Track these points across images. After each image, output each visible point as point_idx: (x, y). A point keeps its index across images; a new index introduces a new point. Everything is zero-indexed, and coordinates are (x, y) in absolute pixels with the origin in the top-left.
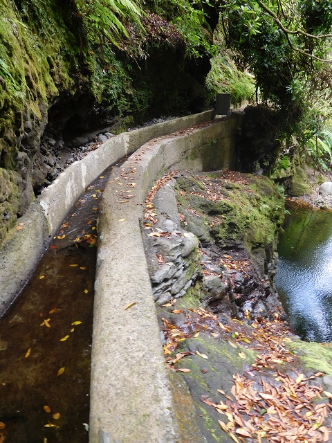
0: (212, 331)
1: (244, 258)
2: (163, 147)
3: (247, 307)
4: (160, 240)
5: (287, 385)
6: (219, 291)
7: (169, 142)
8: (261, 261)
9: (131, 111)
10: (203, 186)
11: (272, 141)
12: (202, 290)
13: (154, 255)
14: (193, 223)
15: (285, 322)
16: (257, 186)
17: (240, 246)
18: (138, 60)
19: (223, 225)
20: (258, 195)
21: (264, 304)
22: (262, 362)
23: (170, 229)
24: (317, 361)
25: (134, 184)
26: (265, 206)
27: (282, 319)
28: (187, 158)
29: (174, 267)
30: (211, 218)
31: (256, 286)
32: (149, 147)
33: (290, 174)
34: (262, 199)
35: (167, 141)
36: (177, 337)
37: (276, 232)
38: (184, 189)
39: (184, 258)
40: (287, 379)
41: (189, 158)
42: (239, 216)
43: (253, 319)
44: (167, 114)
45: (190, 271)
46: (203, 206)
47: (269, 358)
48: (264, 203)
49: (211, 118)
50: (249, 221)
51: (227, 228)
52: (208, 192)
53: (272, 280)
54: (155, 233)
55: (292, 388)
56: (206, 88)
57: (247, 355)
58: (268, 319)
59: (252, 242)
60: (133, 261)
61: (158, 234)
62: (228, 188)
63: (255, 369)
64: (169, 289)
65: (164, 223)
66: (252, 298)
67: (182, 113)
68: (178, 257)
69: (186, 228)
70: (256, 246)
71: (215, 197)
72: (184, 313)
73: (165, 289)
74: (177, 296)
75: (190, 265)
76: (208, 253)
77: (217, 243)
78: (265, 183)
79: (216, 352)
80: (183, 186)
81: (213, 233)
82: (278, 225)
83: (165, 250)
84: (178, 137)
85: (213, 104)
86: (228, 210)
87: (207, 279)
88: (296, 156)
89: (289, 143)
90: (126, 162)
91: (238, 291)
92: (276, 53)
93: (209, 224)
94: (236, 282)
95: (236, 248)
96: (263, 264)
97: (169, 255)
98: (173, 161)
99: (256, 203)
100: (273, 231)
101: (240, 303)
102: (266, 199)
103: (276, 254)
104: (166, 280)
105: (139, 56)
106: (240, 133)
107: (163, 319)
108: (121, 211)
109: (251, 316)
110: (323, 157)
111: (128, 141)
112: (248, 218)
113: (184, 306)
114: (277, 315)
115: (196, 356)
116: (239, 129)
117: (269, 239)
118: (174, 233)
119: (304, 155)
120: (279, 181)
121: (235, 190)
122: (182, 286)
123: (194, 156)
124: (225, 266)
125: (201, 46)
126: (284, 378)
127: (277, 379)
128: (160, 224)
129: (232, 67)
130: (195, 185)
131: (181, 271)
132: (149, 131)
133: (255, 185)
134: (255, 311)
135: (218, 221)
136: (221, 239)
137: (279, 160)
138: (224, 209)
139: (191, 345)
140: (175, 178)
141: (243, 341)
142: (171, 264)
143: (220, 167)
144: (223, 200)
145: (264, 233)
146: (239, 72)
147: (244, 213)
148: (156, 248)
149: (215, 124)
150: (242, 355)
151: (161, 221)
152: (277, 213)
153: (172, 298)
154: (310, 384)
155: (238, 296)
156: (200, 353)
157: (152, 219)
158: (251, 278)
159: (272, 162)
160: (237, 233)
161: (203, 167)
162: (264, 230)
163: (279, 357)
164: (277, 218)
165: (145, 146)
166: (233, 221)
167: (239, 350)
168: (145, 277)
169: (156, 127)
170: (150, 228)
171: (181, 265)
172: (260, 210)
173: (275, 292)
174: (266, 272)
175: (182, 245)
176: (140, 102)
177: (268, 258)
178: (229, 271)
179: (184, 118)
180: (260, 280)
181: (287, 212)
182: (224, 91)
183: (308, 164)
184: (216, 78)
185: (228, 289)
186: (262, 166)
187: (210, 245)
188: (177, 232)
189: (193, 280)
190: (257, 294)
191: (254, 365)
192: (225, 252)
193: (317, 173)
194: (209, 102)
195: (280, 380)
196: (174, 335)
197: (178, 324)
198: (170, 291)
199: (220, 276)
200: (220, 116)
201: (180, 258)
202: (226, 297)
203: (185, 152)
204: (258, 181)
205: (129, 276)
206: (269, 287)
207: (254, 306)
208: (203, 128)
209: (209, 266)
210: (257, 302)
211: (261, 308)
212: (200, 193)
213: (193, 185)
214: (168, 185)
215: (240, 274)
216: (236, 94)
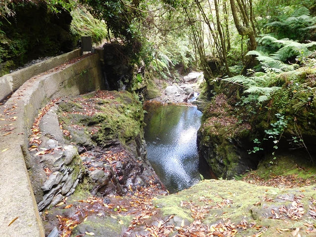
0: (97, 213)
1: (121, 150)
2: (42, 82)
3: (129, 183)
4: (44, 157)
5: (152, 232)
6: (103, 180)
7: (47, 78)
8: (134, 149)
9: (10, 56)
10: (80, 106)
11: (126, 65)
12: (90, 183)
13: (42, 169)
14: (76, 135)
15: (158, 184)
16: (121, 98)
17: (116, 143)
18: (6, 17)
19: (100, 131)
20: (122, 105)
21: (141, 178)
22: (136, 221)
23: (52, 146)
24: (170, 208)
25: (15, 118)
26: (128, 111)
27: (155, 183)
28: (65, 87)
29: (60, 175)
30: (90, 128)
31: (132, 167)
32: (30, 84)
33: (145, 85)
34: (126, 107)
35: (46, 77)
36: (71, 225)
37: (140, 127)
38: (66, 111)
39: (67, 165)
40: (152, 228)
41: (67, 87)
42: (111, 122)
43: (134, 190)
44: (43, 55)
45: (75, 173)
46: (83, 120)
47: (141, 217)
48: (128, 109)
49: (80, 55)
50: (120, 124)
51: (104, 132)
52: (85, 110)
53: (145, 159)
54: (40, 153)
55: (155, 233)
56: (71, 34)
57: (124, 221)
58: (145, 187)
59: (125, 137)
60: (16, 183)
61: (43, 152)
62: (100, 104)
63: (131, 229)
64: (60, 191)
65: (48, 142)
66: (131, 176)
67: (56, 54)
68: (62, 166)
69: (71, 140)
70: (128, 140)
71: (91, 112)
72: (75, 206)
73: (56, 193)
74: (68, 195)
75: (73, 169)
76: (93, 153)
77: (99, 145)
78: (126, 95)
79: (101, 227)
80: (65, 108)
81: (94, 139)
82: (141, 122)
83: (50, 163)
84: (54, 73)
85: (79, 44)
86: (102, 120)
87: (93, 174)
88: (146, 73)
89: (139, 65)
90: (10, 100)
91: (120, 174)
92: (115, 7)
93: (90, 133)
94: (117, 169)
95: (114, 145)
96: (135, 150)
97: (54, 167)
98: (53, 91)
99: (122, 110)
100: (139, 127)
101: (123, 182)
102: (129, 106)
103: (144, 141)
104: (55, 186)
105: (7, 14)
106: (103, 63)
107: (57, 216)
108: (4, 143)
109: (132, 189)
110: (163, 71)
111: (12, 80)
112: (118, 122)
113: (74, 201)
114: (151, 182)
115: (86, 236)
116: (102, 60)
117: (136, 133)
118: (56, 149)
119: (151, 71)
120: (138, 91)
121: (105, 104)
122: (71, 186)
123: (71, 84)
124: (108, 159)
125: (59, 4)
126: (150, 227)
127: (146, 230)
128: (43, 144)
129: (89, 17)
130: (74, 106)
131: (67, 175)
132: (30, 70)
133: (119, 98)
134: (135, 184)
135: (96, 129)
136: (101, 141)
137: (135, 77)
138: (99, 120)
139: (81, 228)
140: (57, 104)
141: (123, 211)
142: (57, 173)
143: (93, 89)
144: (97, 113)
145: (132, 130)
146: (96, 20)
147: (115, 119)
148: (43, 164)
149: (83, 59)
150: (121, 222)
151: (45, 141)
152: (138, 114)
153: (64, 197)
154: (167, 225)
155: (121, 178)
156: (88, 232)
157: (37, 141)
158: (128, 162)
159: (131, 79)
160: (112, 134)
161: (80, 91)
162: (132, 127)
163: (147, 214)
164: (139, 117)
165: (27, 83)
166: (107, 126)
167: (119, 219)
168: (27, 193)
169: (35, 67)
170: (35, 149)
171: (66, 171)
172: (126, 115)
173: (149, 166)
174: (139, 155)
175: (64, 156)
176: (17, 49)
177: (139, 145)
178: (111, 162)
179: (58, 57)
180: (135, 162)
181: (144, 112)
182: (86, 34)
183: (155, 76)
184: (78, 25)
185: (111, 176)
186: (125, 83)
187: (93, 147)
188: (59, 147)
189: (79, 179)
190: (134, 172)
191: (130, 226)
192: (107, 149)
193: (161, 81)
194: (76, 43)
195: (148, 230)
196: (68, 225)
197: (71, 216)
198: (61, 193)
199: (102, 169)
200: (87, 53)
201: (64, 166)
202: (110, 182)
203: (62, 83)
204: (121, 95)
205: (12, 196)
206: (142, 165)
207: (133, 181)
208: (74, 64)
209: (93, 164)
210: (135, 178)
211: (139, 180)
212: (79, 111)
213: (73, 107)
214: (51, 110)
215: (119, 162)
216: (96, 36)
